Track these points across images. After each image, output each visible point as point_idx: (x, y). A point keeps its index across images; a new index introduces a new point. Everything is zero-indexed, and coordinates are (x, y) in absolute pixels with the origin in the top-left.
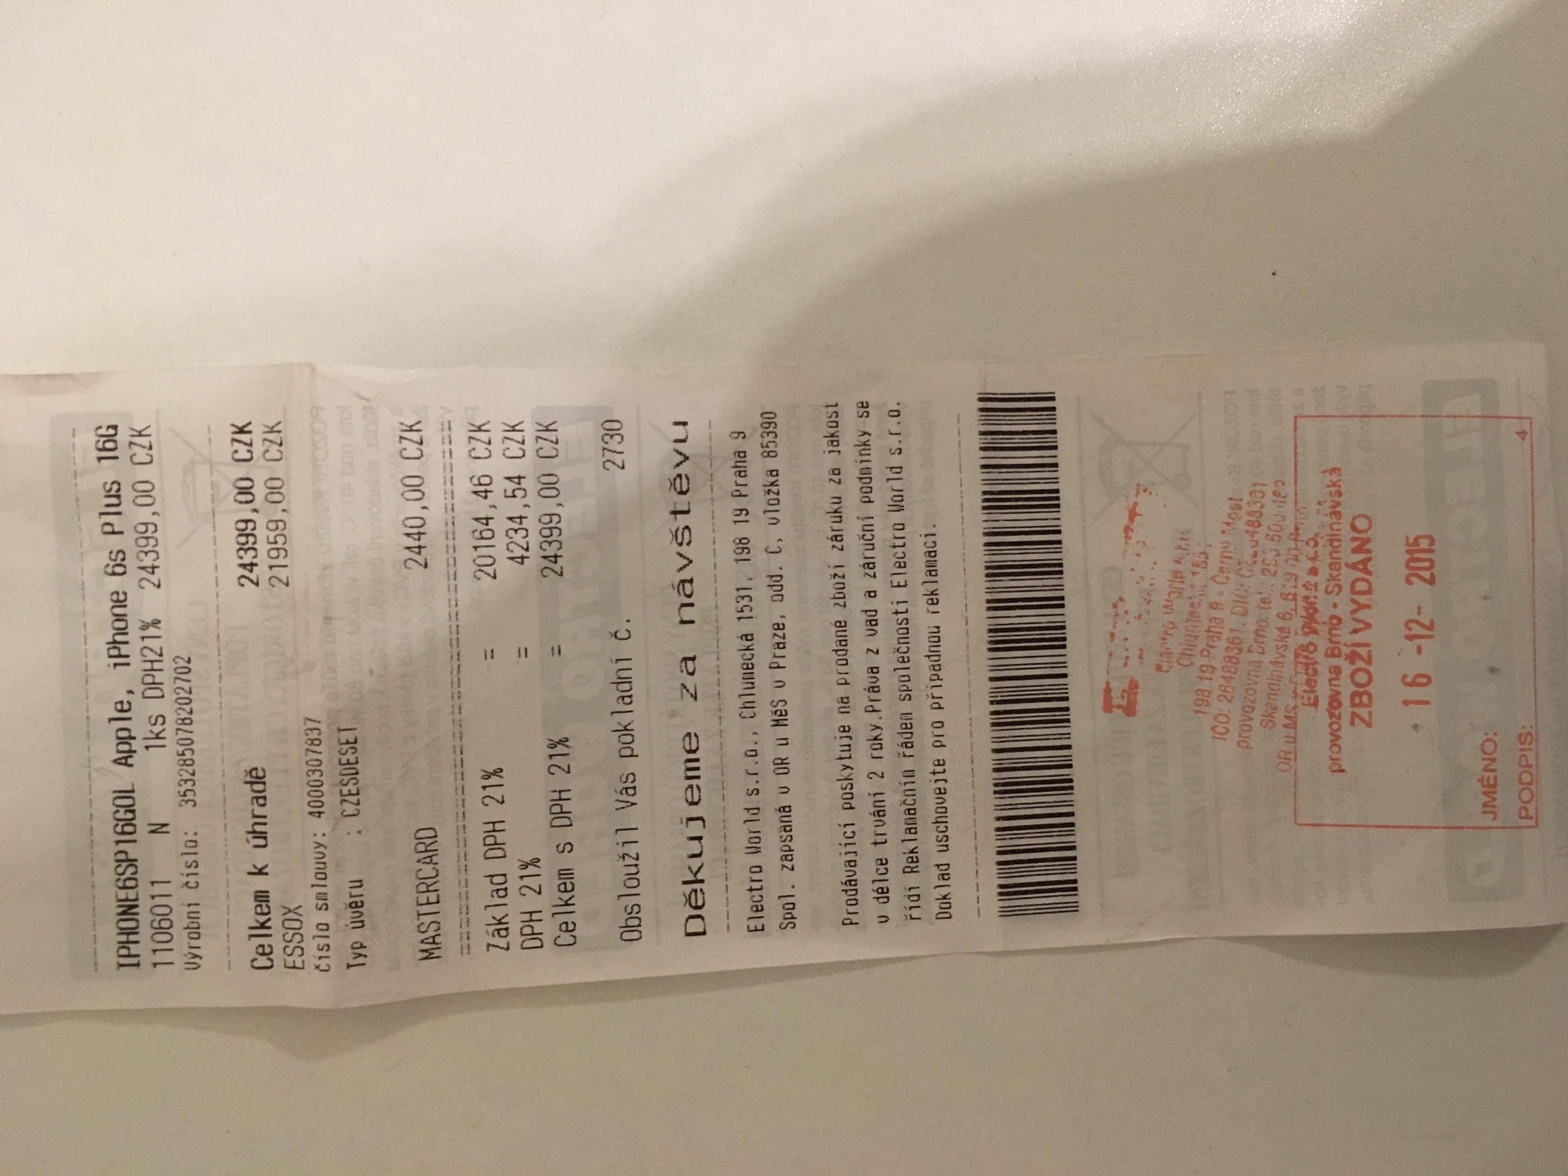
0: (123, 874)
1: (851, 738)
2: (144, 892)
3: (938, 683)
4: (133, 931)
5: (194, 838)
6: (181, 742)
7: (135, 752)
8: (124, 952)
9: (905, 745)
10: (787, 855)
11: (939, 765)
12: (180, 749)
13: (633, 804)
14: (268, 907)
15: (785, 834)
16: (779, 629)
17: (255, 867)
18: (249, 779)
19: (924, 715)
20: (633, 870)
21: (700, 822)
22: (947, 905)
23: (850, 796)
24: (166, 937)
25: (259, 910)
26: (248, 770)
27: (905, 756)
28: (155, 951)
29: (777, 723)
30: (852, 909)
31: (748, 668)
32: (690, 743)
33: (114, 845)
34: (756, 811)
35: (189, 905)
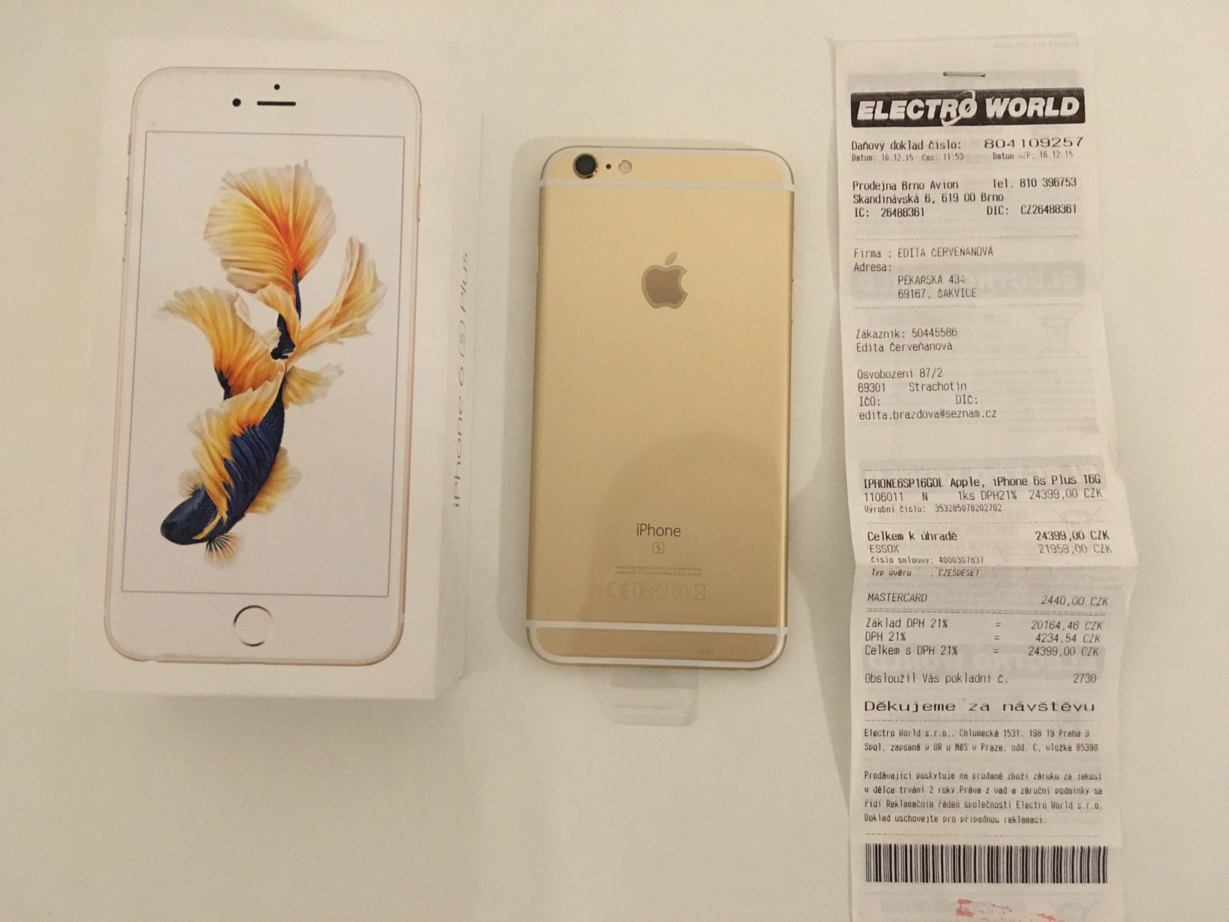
0: (904, 482)
1: (949, 779)
2: (898, 490)
3: (973, 821)
4: (880, 486)
5: (922, 510)
6: (964, 507)
7: (957, 487)
8: (871, 482)
9: (945, 804)
10: (898, 748)
11: (935, 819)
12: (961, 506)
13: (925, 681)
14: (896, 539)
15: (907, 747)
16: (1000, 748)
17: (913, 535)
18: (951, 533)
19: (958, 813)
20: (896, 680)
21: (915, 710)
22: (871, 819)
23: (923, 777)
24: (878, 499)
25: (894, 536)
26: (955, 533)
27: (940, 803)
28: (872, 494)
29: (957, 746)
30: (872, 776)
31: (982, 734)
32: (950, 707)
33: (917, 478)
34: (918, 735)
35: (893, 508)
